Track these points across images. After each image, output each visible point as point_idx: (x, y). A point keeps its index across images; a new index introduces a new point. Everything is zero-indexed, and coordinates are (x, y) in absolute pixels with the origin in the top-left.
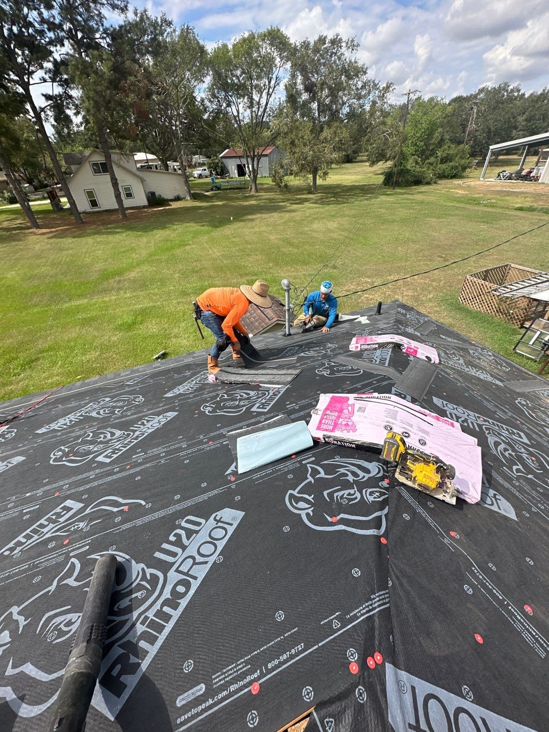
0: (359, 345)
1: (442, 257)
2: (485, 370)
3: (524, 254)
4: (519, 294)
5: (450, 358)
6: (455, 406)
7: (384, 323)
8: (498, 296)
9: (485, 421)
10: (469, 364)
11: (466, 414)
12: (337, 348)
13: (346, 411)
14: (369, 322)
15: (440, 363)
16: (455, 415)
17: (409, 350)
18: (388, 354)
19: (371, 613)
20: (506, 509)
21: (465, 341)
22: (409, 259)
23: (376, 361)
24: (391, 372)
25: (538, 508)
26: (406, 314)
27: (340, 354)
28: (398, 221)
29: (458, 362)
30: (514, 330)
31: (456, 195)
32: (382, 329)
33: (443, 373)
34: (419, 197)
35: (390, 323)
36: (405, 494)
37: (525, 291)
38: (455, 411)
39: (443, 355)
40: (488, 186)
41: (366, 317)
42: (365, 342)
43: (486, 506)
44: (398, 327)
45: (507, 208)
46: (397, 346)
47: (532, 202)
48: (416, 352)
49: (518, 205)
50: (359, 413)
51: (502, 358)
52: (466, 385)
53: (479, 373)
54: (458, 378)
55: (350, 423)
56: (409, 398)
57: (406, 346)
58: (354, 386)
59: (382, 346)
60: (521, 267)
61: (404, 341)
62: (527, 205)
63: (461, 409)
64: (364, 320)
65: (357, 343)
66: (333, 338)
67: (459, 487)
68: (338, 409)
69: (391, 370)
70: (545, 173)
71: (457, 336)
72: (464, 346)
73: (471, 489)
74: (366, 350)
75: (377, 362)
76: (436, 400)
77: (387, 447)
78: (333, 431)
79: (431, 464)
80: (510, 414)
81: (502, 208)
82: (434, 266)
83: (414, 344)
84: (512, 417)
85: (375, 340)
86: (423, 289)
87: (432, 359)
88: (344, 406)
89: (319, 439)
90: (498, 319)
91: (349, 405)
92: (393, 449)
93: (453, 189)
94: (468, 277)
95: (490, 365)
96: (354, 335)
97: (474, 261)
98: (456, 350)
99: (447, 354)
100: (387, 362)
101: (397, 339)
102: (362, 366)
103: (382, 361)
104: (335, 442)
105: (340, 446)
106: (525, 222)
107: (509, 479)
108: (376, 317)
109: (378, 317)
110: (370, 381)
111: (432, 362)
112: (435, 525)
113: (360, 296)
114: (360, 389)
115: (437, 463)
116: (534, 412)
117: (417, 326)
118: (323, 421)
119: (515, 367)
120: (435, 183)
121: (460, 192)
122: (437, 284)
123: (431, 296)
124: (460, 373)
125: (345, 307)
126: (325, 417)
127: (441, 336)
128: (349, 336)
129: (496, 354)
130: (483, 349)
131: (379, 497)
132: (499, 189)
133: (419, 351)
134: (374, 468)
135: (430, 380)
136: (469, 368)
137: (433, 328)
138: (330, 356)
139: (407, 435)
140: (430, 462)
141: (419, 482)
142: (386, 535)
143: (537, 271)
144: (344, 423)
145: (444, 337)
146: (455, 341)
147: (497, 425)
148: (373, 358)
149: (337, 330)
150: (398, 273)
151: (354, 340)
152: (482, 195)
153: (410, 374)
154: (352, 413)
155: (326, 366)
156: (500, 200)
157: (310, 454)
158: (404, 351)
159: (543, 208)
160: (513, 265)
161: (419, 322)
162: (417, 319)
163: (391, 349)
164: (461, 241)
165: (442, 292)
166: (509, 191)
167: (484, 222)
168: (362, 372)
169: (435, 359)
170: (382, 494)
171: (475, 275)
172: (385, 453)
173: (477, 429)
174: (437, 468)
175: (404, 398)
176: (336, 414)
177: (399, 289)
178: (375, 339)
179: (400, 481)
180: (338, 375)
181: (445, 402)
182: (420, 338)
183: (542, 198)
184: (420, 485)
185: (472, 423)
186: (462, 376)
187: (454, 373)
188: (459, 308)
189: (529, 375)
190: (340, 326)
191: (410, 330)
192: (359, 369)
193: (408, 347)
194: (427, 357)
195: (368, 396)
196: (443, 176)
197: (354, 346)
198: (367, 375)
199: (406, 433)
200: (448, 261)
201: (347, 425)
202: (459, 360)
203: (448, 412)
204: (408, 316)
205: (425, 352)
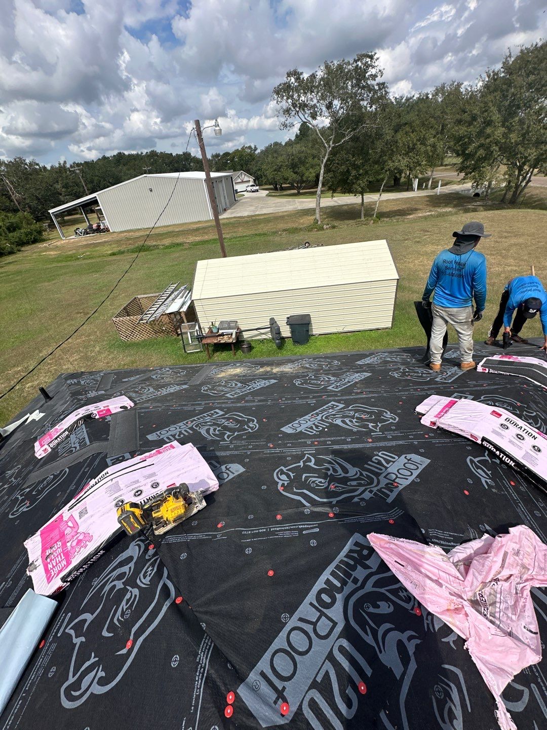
0: (46, 446)
1: (81, 313)
2: (171, 384)
3: (141, 285)
4: (158, 314)
5: (142, 394)
6: (167, 429)
7: (62, 405)
8: (147, 323)
9: (192, 422)
10: (158, 387)
11: (178, 427)
12: (22, 468)
13: (68, 531)
14: (43, 414)
15: (136, 404)
16: (171, 435)
17: (101, 413)
18: (83, 432)
19: (205, 675)
20: (237, 469)
21: (144, 372)
22: (49, 327)
23: (76, 448)
24: (97, 446)
25: (250, 449)
26: (79, 382)
27: (30, 472)
28: (5, 297)
29: (150, 392)
30: (175, 339)
31: (50, 257)
32: (63, 412)
33: (143, 411)
34: (11, 268)
35: (68, 401)
36: (172, 539)
37: (160, 311)
38: (170, 433)
39: (134, 395)
40: (73, 242)
41: (38, 411)
42: (51, 438)
43: (226, 480)
44: (79, 399)
45: (103, 256)
46: (88, 418)
47: (118, 247)
48: (109, 410)
49: (110, 252)
50: (83, 519)
51: (177, 366)
52: (165, 406)
53: (168, 389)
54: (157, 404)
55: (81, 537)
56: (127, 455)
57: (95, 412)
58: (68, 491)
59: (71, 429)
60: (145, 296)
61: (92, 409)
62: (116, 250)
63: (172, 428)
64: (37, 416)
65: (42, 446)
66: (9, 462)
67: (201, 489)
68: (58, 537)
69: (96, 445)
70: (109, 223)
71: (136, 372)
72: (146, 376)
73: (209, 481)
74: (58, 444)
75: (78, 448)
76: (151, 437)
77: (125, 524)
78: (69, 563)
79: (168, 499)
80: (203, 403)
81: (100, 257)
82: (80, 323)
83: (102, 405)
84: (205, 404)
85: (61, 429)
86: (86, 347)
87: (127, 405)
88: (62, 526)
89: (60, 588)
90: (160, 337)
91: (67, 522)
92: (132, 520)
93: (44, 252)
94: (114, 319)
95: (172, 378)
96: (35, 439)
97: (110, 305)
98: (142, 384)
99: (137, 392)
100: (87, 440)
101: (82, 412)
102: (63, 465)
103: (82, 443)
104: (81, 570)
105: (89, 567)
106: (124, 263)
107: (227, 448)
108: (49, 403)
109: (50, 403)
110: (82, 471)
111: (129, 408)
112: (206, 535)
113: (22, 390)
114: (76, 489)
115: (170, 494)
116: (214, 390)
117: (97, 386)
118: (50, 566)
119: (188, 368)
120: (19, 251)
121: (52, 253)
122: (95, 337)
123: (98, 349)
124: (155, 400)
125: (11, 411)
126: (49, 560)
127: (124, 380)
128: (29, 445)
129: (171, 367)
130: (160, 369)
131: (153, 570)
132: (85, 243)
133: (110, 407)
134: (133, 550)
135: (136, 424)
136: (160, 391)
137: (113, 378)
138: (19, 484)
139: (139, 492)
140: (166, 498)
141: (171, 519)
142: (178, 593)
143: (157, 294)
144: (74, 544)
145: (126, 380)
146: (138, 376)
147: (201, 417)
148: (71, 447)
149: (9, 449)
150: (49, 346)
151: (37, 444)
152: (74, 251)
153: (116, 433)
154: (76, 525)
155: (20, 498)
156: (94, 251)
157: (62, 614)
158: (97, 417)
159: (128, 250)
160: (139, 297)
161: (97, 381)
162: (93, 379)
163: (84, 426)
164: (87, 293)
165: (104, 340)
166: (94, 244)
167: (93, 272)
168: (67, 470)
169: (129, 403)
170: (153, 565)
171: (119, 315)
172: (129, 530)
173: (191, 432)
174: (174, 496)
175: (124, 459)
176: (59, 543)
177: (62, 359)
178: (59, 428)
179: (162, 533)
180: (41, 497)
181: (158, 433)
182: (106, 395)
183: (122, 243)
184: (174, 521)
185: (185, 431)
186: (159, 401)
187: (152, 403)
188: (127, 346)
189: (199, 367)
190: (10, 441)
191: (92, 394)
192: (63, 470)
193: (98, 412)
194: (121, 408)
195: (88, 488)
196: (22, 243)
197: (40, 451)
198: (74, 469)
199: (137, 492)
200: (88, 313)
201: (79, 542)
202: (149, 390)
203: (165, 439)
204: (82, 382)
205: (117, 404)
